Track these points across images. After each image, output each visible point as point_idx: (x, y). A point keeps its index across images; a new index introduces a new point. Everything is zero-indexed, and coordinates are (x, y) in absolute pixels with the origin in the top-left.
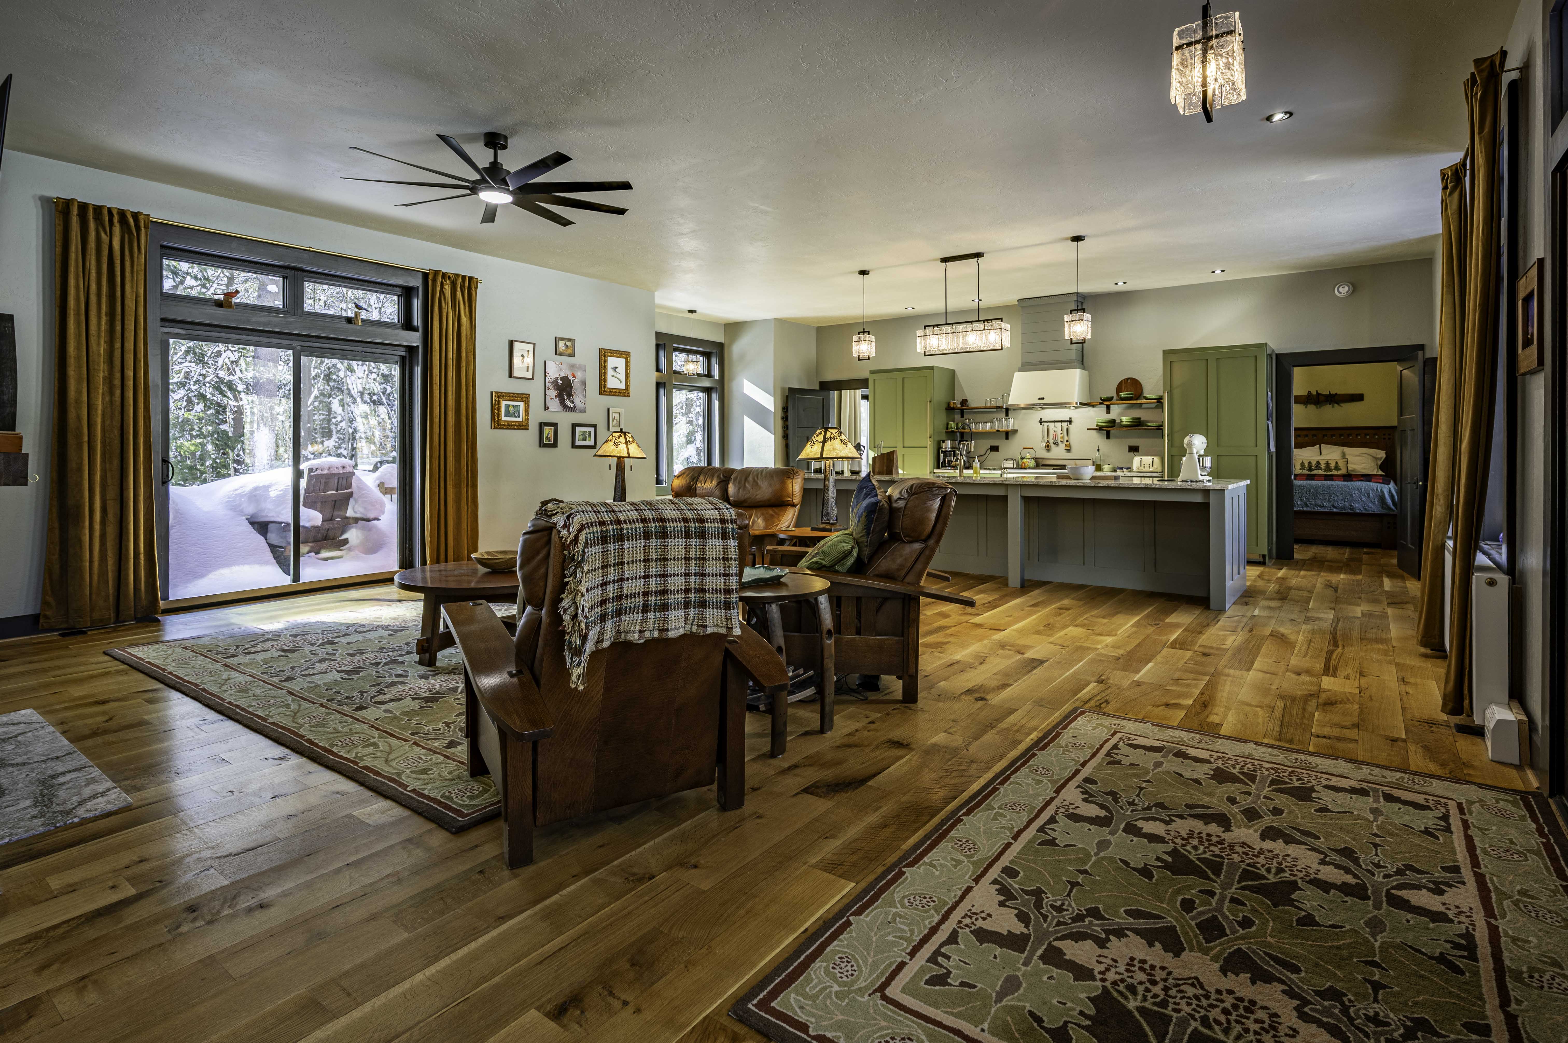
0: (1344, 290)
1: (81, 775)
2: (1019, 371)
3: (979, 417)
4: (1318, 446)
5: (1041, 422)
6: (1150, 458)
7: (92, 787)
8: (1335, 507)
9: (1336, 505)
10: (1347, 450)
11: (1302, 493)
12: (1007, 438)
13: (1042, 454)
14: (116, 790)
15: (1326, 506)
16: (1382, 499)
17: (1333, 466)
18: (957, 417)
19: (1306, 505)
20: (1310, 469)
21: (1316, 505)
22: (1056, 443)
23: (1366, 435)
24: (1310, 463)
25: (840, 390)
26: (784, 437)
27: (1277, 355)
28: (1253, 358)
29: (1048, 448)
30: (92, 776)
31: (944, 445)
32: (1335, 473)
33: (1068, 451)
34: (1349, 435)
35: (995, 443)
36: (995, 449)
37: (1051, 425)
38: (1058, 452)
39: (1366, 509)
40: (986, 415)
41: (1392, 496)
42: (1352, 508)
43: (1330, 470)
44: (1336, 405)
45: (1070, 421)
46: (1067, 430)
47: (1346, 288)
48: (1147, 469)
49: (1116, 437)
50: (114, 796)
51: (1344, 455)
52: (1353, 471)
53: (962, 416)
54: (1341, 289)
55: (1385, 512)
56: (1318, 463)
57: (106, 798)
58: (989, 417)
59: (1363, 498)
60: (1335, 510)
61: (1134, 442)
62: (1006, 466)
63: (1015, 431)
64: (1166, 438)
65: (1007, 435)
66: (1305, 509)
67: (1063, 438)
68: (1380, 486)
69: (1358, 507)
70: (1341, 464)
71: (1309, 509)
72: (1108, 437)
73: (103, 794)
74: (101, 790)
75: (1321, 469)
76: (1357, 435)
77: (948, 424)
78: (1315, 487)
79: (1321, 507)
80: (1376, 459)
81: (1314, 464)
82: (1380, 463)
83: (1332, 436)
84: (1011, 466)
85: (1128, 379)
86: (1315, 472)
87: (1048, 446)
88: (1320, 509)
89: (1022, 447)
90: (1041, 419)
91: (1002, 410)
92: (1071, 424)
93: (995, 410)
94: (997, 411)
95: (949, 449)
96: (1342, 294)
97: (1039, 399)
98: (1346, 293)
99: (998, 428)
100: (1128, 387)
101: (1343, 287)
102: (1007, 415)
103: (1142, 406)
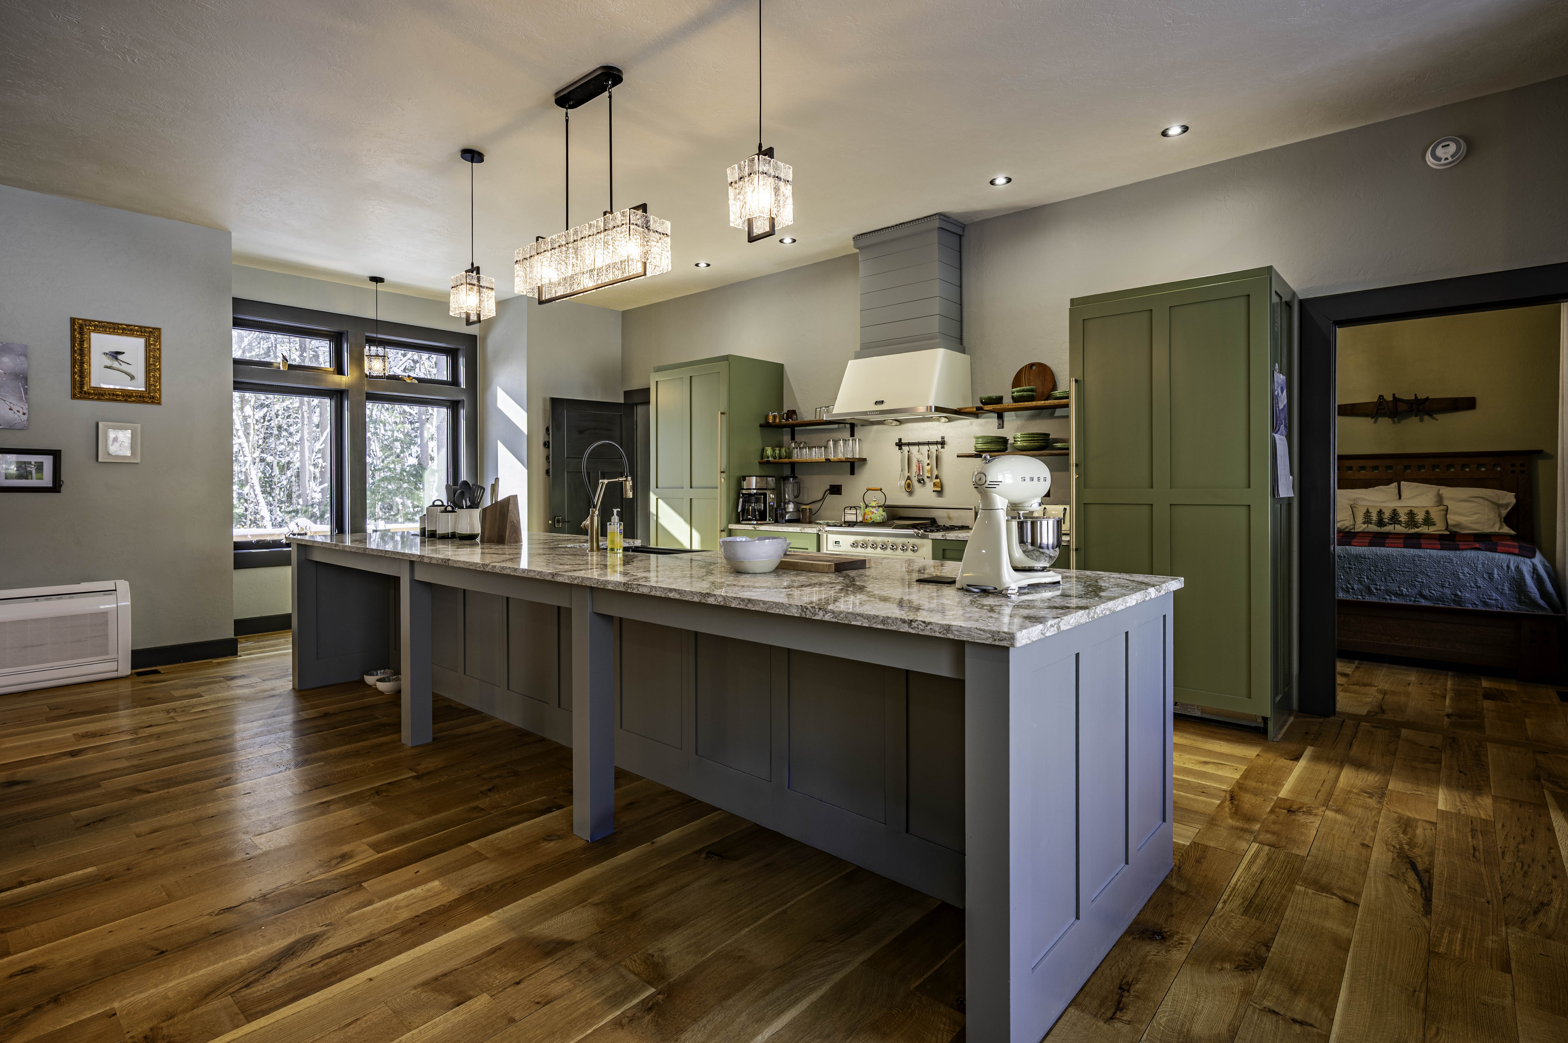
0: (1447, 152)
2: (856, 358)
4: (1396, 484)
5: (900, 445)
8: (1425, 598)
9: (1426, 592)
10: (1446, 491)
11: (1362, 570)
12: (852, 473)
13: (903, 499)
15: (1407, 595)
16: (1518, 584)
17: (1420, 517)
18: (780, 438)
19: (1370, 592)
20: (1381, 523)
21: (1388, 592)
22: (921, 481)
23: (1479, 465)
24: (1380, 513)
26: (548, 472)
27: (1301, 302)
28: (1243, 301)
29: (909, 489)
31: (746, 484)
32: (1424, 530)
33: (940, 493)
34: (1449, 466)
35: (836, 480)
36: (836, 490)
37: (914, 449)
38: (924, 496)
39: (1485, 604)
40: (824, 435)
41: (1538, 580)
42: (1458, 600)
43: (1415, 525)
44: (1426, 418)
45: (943, 443)
46: (937, 457)
47: (1453, 148)
51: (1440, 500)
52: (1458, 525)
53: (788, 437)
54: (1439, 151)
55: (1525, 610)
56: (1395, 513)
58: (821, 438)
59: (1480, 582)
60: (1423, 602)
62: (848, 518)
63: (863, 461)
64: (1073, 469)
65: (854, 466)
66: (1368, 598)
67: (931, 471)
68: (1513, 560)
69: (1470, 599)
70: (1435, 515)
71: (1374, 599)
75: (1400, 523)
76: (1464, 466)
77: (763, 450)
78: (1387, 559)
79: (1397, 595)
80: (1499, 506)
81: (1387, 515)
82: (1504, 512)
83: (1420, 467)
84: (854, 518)
86: (1389, 528)
87: (909, 486)
88: (1395, 600)
89: (870, 487)
90: (900, 440)
91: (845, 427)
92: (943, 447)
93: (836, 426)
94: (839, 428)
95: (755, 491)
96: (1443, 162)
97: (876, 403)
98: (1450, 159)
99: (841, 456)
100: (1032, 378)
101: (1443, 147)
102: (852, 435)
103: (1054, 413)
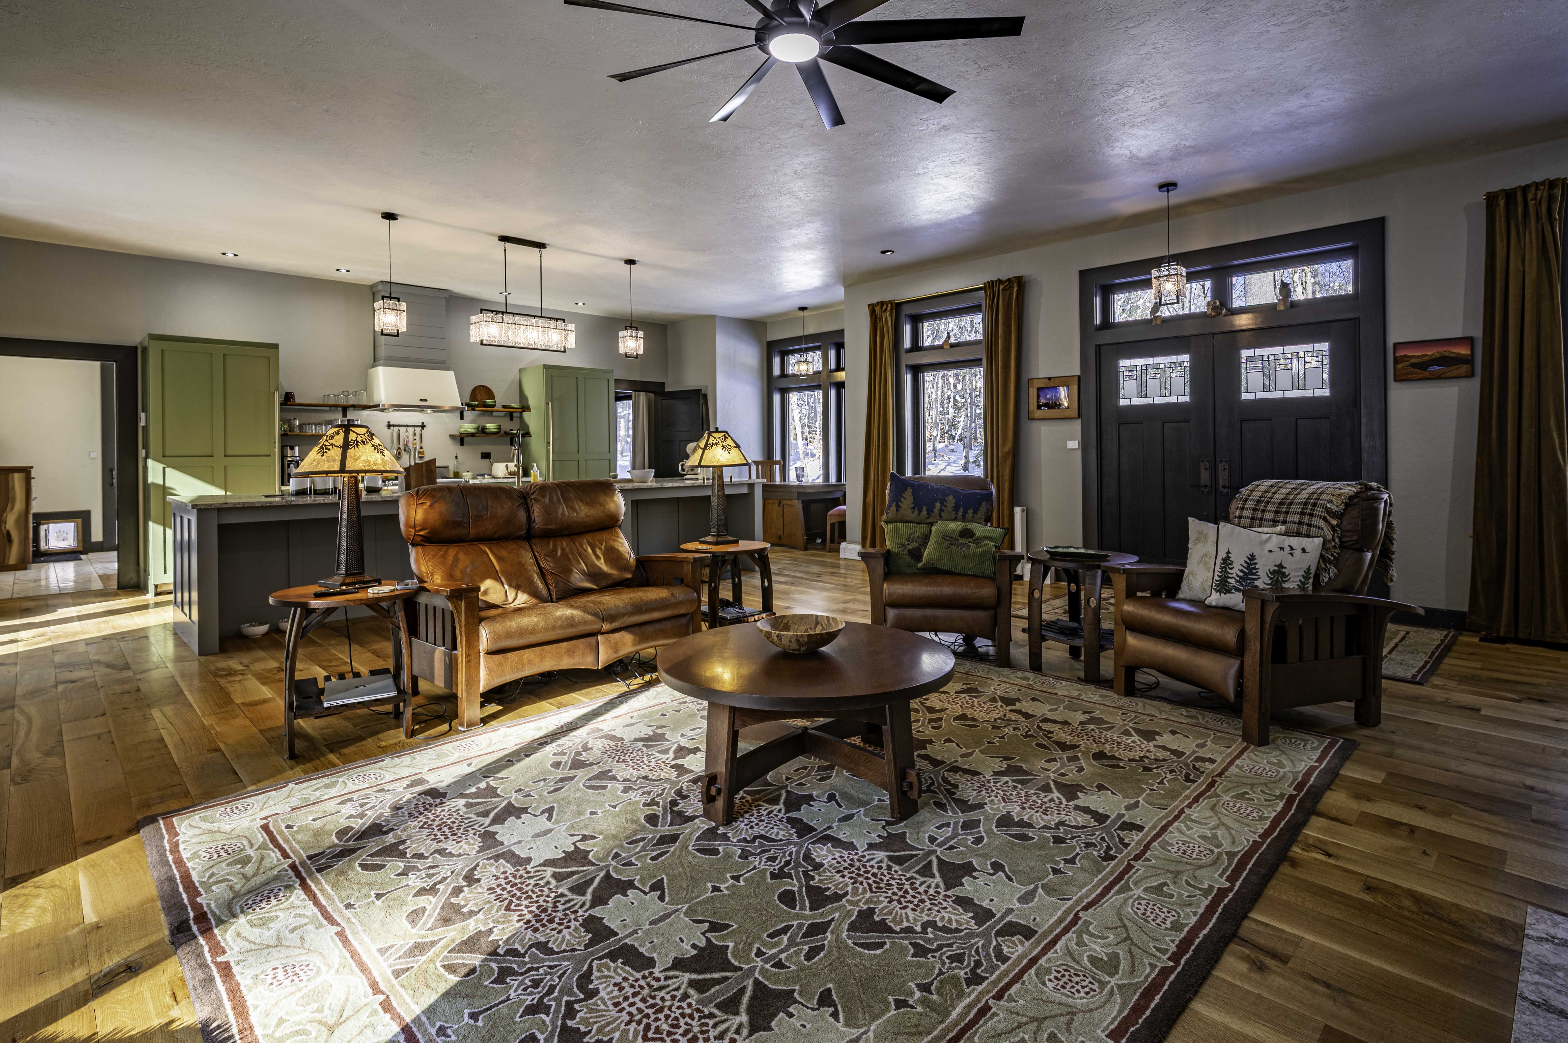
1: (1550, 994)
3: (304, 417)
5: (389, 426)
7: (1554, 960)
14: (1531, 932)
22: (407, 450)
30: (1537, 978)
37: (402, 430)
40: (313, 415)
45: (423, 426)
46: (421, 435)
49: (470, 444)
50: (1542, 926)
57: (1552, 931)
61: (486, 449)
67: (417, 444)
72: (462, 444)
73: (1550, 939)
74: (1547, 946)
85: (482, 386)
87: (399, 453)
90: (389, 422)
92: (424, 429)
94: (330, 410)
100: (482, 394)
102: (344, 416)
103: (496, 414)
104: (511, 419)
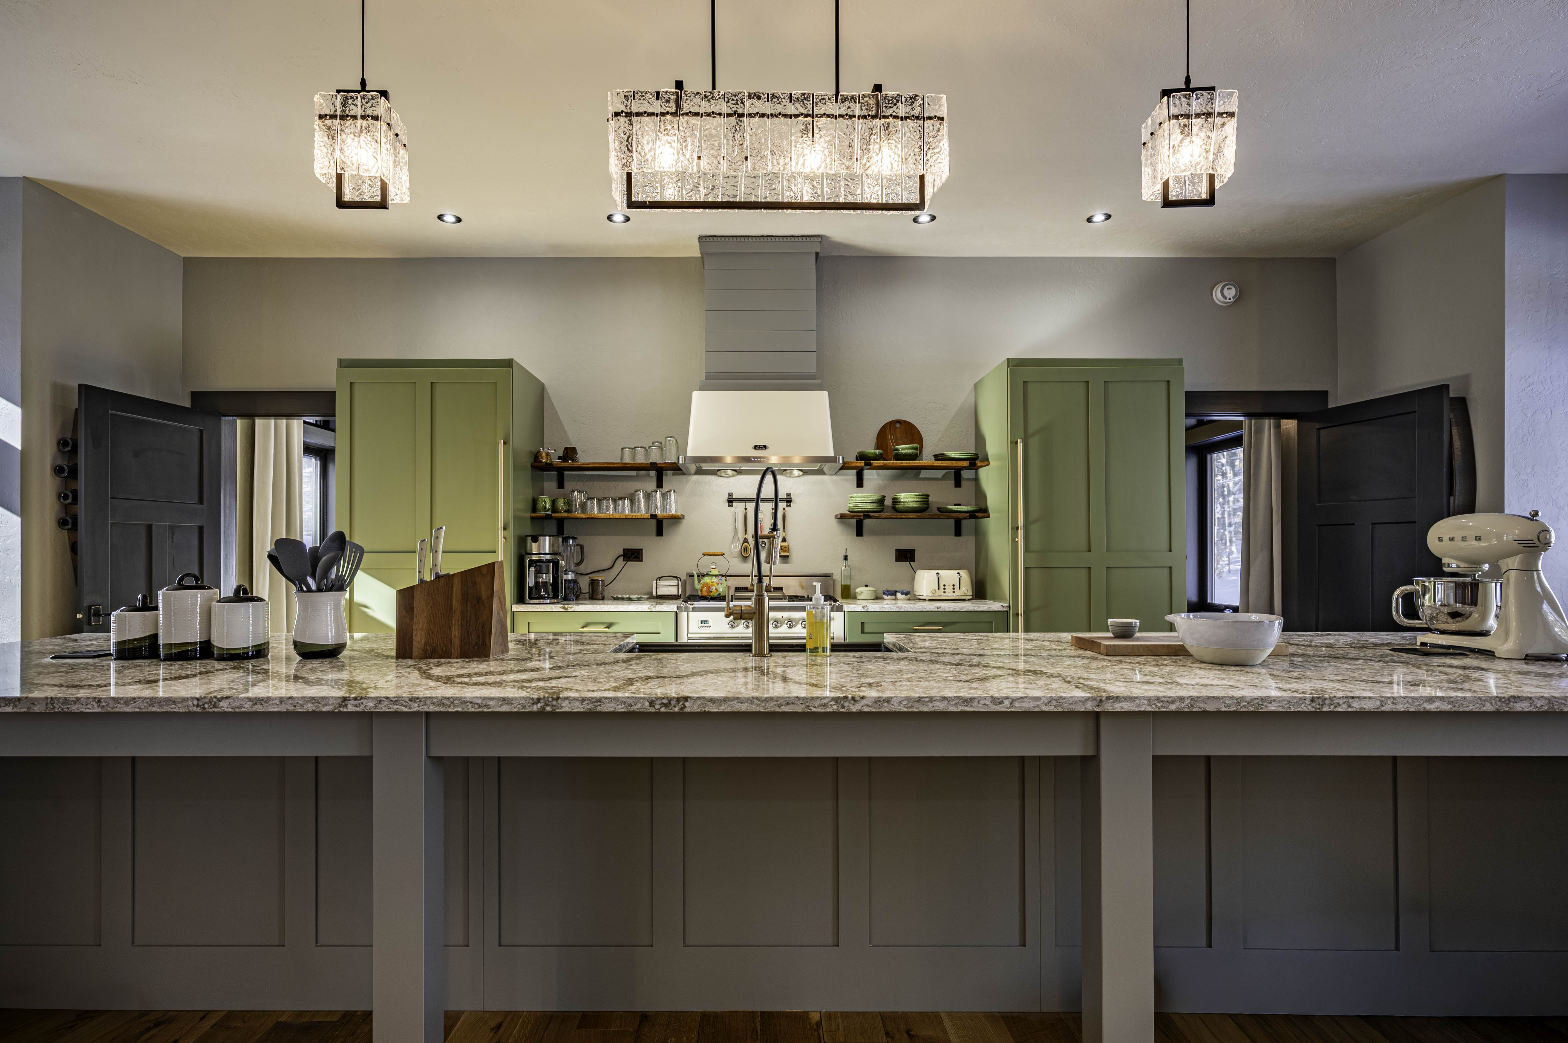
0: (1231, 293)
2: (701, 389)
3: (599, 488)
5: (732, 500)
6: (954, 572)
12: (660, 533)
13: (732, 567)
18: (550, 485)
25: (250, 416)
26: (62, 523)
28: (1164, 385)
29: (744, 553)
31: (535, 548)
33: (786, 558)
35: (633, 543)
36: (633, 555)
37: (751, 507)
40: (612, 484)
45: (791, 501)
46: (782, 518)
47: (1232, 291)
48: (949, 594)
49: (874, 533)
53: (561, 485)
54: (1226, 291)
58: (622, 486)
61: (906, 542)
62: (663, 591)
63: (677, 519)
65: (661, 526)
72: (859, 533)
77: (537, 500)
84: (673, 591)
85: (898, 421)
87: (744, 550)
89: (707, 551)
90: (730, 494)
91: (649, 475)
92: (789, 506)
93: (634, 473)
94: (637, 476)
95: (548, 557)
96: (1228, 300)
97: (756, 447)
98: (1232, 300)
99: (643, 512)
100: (898, 435)
101: (1228, 289)
102: (660, 485)
103: (919, 474)
104: (958, 484)
